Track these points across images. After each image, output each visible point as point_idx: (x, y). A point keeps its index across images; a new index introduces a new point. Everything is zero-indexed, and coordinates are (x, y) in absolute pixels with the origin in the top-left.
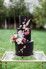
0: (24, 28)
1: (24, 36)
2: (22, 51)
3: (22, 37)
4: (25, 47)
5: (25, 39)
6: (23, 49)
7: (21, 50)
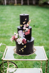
0: (24, 28)
1: (24, 36)
2: (23, 50)
3: (22, 37)
4: (25, 47)
5: (25, 39)
6: (23, 48)
7: (21, 49)
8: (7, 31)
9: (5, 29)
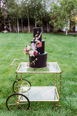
0: (36, 40)
1: (36, 49)
3: (34, 49)
4: (36, 59)
5: (37, 52)
6: (34, 61)
8: (20, 55)
9: (18, 54)
